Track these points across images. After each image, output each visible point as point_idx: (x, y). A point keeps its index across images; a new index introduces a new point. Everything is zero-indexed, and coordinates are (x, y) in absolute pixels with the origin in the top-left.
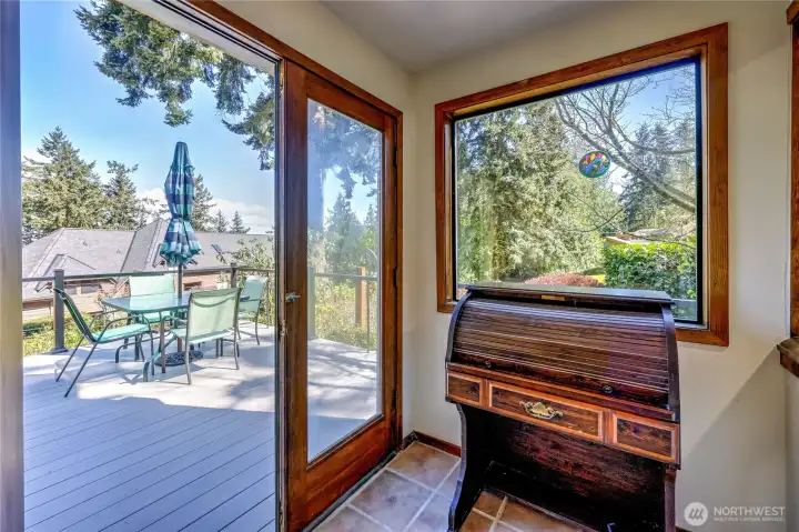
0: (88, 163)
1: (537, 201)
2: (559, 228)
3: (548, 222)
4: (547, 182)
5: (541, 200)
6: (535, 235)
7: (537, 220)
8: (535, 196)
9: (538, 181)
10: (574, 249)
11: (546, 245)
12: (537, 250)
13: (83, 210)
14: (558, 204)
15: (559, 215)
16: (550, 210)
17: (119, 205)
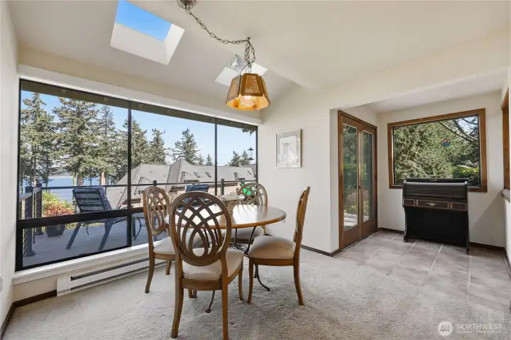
0: (143, 130)
1: (405, 143)
2: (421, 160)
3: (412, 157)
4: (412, 131)
5: (408, 142)
6: (403, 165)
7: (404, 155)
8: (404, 140)
9: (405, 131)
10: (432, 173)
11: (412, 171)
12: (405, 174)
13: (142, 155)
14: (419, 144)
15: (420, 151)
16: (414, 148)
17: (157, 152)
